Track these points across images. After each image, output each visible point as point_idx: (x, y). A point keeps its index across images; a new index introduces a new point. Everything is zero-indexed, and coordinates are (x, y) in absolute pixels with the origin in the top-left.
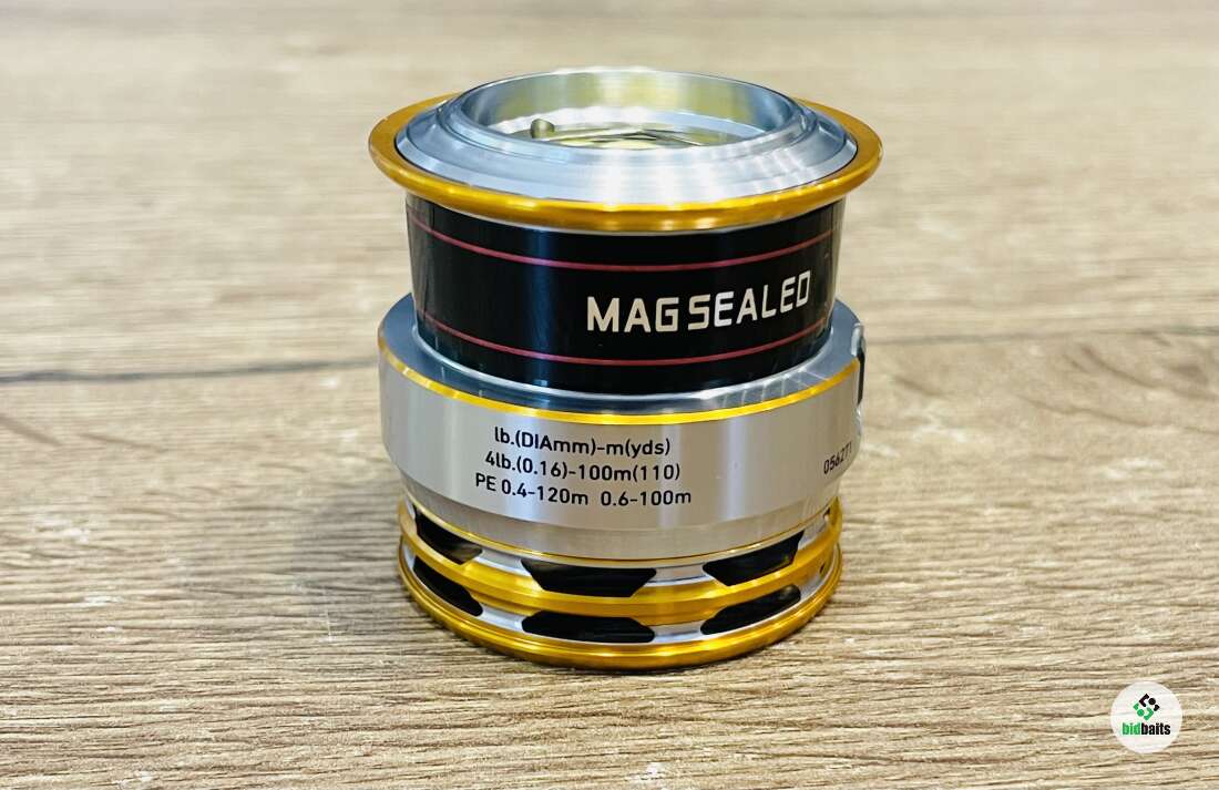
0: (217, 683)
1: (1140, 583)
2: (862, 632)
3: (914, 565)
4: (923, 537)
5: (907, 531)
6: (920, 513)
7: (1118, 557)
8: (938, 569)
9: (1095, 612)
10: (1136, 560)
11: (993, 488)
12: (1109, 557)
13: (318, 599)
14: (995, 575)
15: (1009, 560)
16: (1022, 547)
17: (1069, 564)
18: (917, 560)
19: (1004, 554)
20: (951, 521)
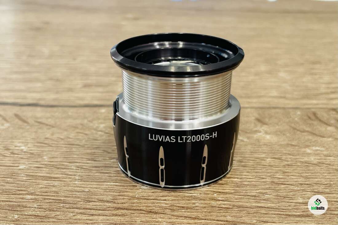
0: (43, 192)
1: (305, 184)
2: (220, 192)
3: (242, 174)
4: (247, 166)
5: (243, 164)
6: (249, 159)
7: (301, 176)
8: (248, 175)
9: (288, 192)
10: (306, 178)
11: (272, 153)
12: (298, 176)
13: (78, 171)
14: (263, 178)
15: (269, 174)
16: (274, 171)
17: (286, 177)
18: (243, 173)
19: (268, 173)
20: (256, 162)
